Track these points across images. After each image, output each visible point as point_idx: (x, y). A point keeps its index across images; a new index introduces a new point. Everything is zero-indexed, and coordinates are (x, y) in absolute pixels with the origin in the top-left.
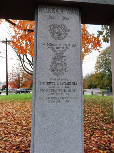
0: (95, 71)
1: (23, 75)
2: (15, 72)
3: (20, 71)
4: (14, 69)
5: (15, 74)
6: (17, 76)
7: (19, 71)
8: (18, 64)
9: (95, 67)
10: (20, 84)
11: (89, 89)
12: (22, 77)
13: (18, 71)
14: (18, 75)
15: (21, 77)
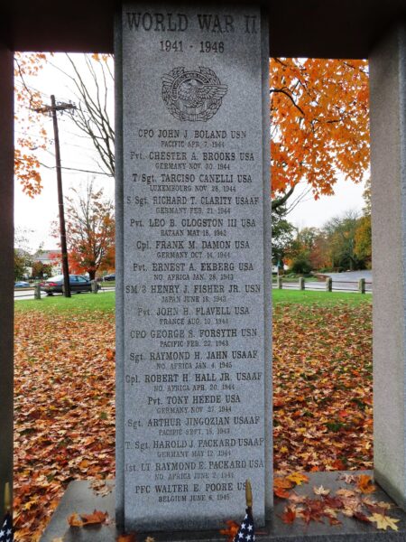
0: (364, 209)
1: (104, 229)
2: (77, 217)
3: (95, 214)
4: (73, 205)
5: (79, 224)
6: (85, 230)
7: (91, 213)
8: (84, 188)
9: (367, 192)
10: (98, 259)
11: (340, 271)
12: (102, 235)
13: (87, 214)
14: (88, 226)
15: (98, 235)
